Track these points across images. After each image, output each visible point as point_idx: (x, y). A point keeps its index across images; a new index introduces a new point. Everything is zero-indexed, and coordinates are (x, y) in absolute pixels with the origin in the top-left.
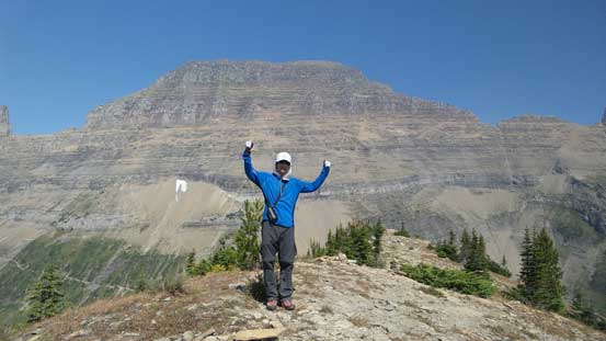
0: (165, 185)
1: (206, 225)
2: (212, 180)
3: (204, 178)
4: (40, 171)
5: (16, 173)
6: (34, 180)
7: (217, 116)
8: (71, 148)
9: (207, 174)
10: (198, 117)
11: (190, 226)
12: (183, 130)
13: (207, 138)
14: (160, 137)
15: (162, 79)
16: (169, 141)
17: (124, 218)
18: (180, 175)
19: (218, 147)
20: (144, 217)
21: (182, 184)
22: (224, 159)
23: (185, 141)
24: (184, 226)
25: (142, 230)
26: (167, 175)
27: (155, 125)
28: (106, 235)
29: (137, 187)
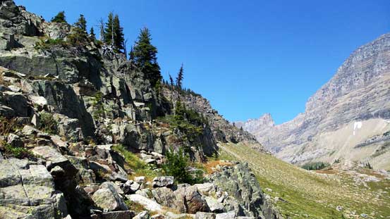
0: (347, 127)
1: (369, 144)
2: (377, 115)
3: (372, 116)
4: (289, 140)
5: (279, 143)
6: (287, 144)
7: (379, 74)
8: (300, 124)
9: (373, 113)
10: (365, 80)
11: (359, 146)
12: (355, 92)
13: (373, 91)
14: (342, 101)
15: (341, 67)
16: (347, 102)
17: (321, 151)
18: (356, 119)
19: (381, 94)
20: (332, 148)
21: (359, 124)
22: (385, 100)
23: (358, 98)
24: (355, 148)
25: (331, 154)
26: (347, 121)
27: (338, 96)
28: (312, 161)
29: (329, 133)
